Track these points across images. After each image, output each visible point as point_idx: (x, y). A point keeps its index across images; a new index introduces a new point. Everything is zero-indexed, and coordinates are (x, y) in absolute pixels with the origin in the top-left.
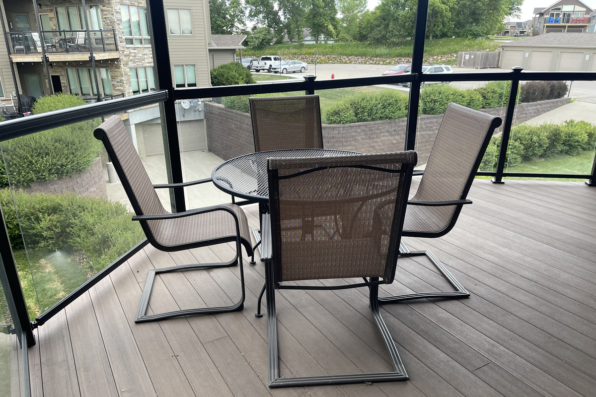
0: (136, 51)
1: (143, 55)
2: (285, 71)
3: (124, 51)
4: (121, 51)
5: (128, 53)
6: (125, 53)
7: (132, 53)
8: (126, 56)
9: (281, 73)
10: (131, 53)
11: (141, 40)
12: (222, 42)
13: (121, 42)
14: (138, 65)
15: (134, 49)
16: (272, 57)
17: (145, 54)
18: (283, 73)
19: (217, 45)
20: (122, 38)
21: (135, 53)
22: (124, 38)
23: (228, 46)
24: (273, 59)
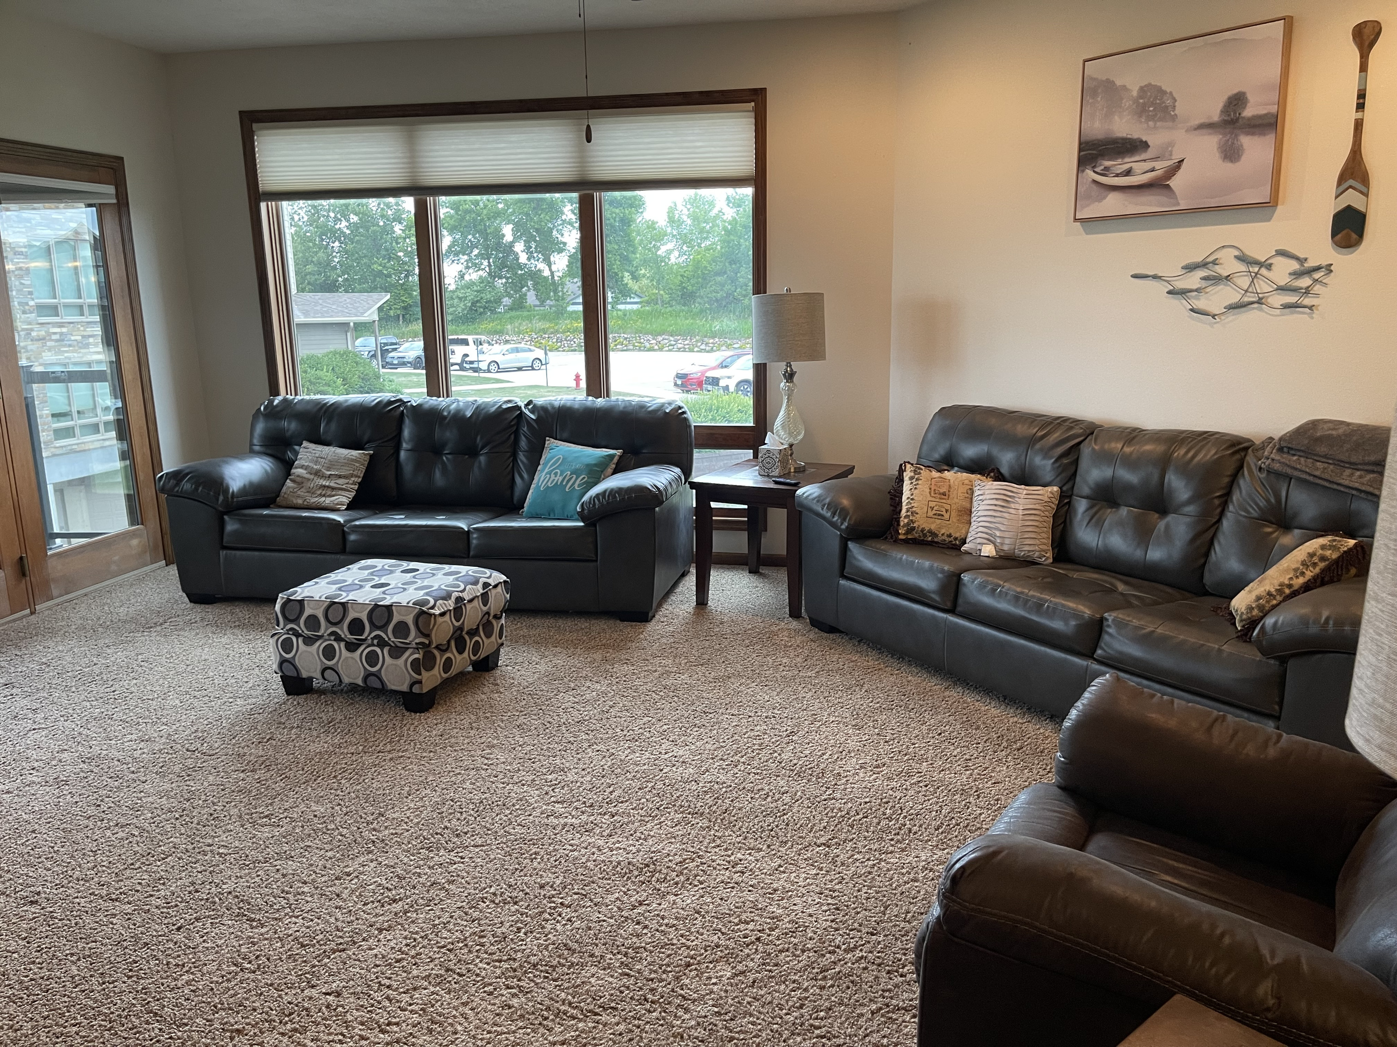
0: (64, 330)
1: (83, 337)
2: (493, 367)
3: (32, 330)
4: (23, 330)
5: (43, 333)
6: (34, 334)
7: (55, 333)
8: (36, 340)
9: (484, 371)
10: (50, 334)
11: (81, 307)
12: (318, 308)
13: (24, 312)
14: (70, 358)
15: (61, 325)
16: (470, 339)
17: (90, 336)
18: (489, 371)
19: (306, 314)
20: (27, 304)
21: (61, 334)
22: (32, 303)
23: (332, 316)
24: (471, 342)
